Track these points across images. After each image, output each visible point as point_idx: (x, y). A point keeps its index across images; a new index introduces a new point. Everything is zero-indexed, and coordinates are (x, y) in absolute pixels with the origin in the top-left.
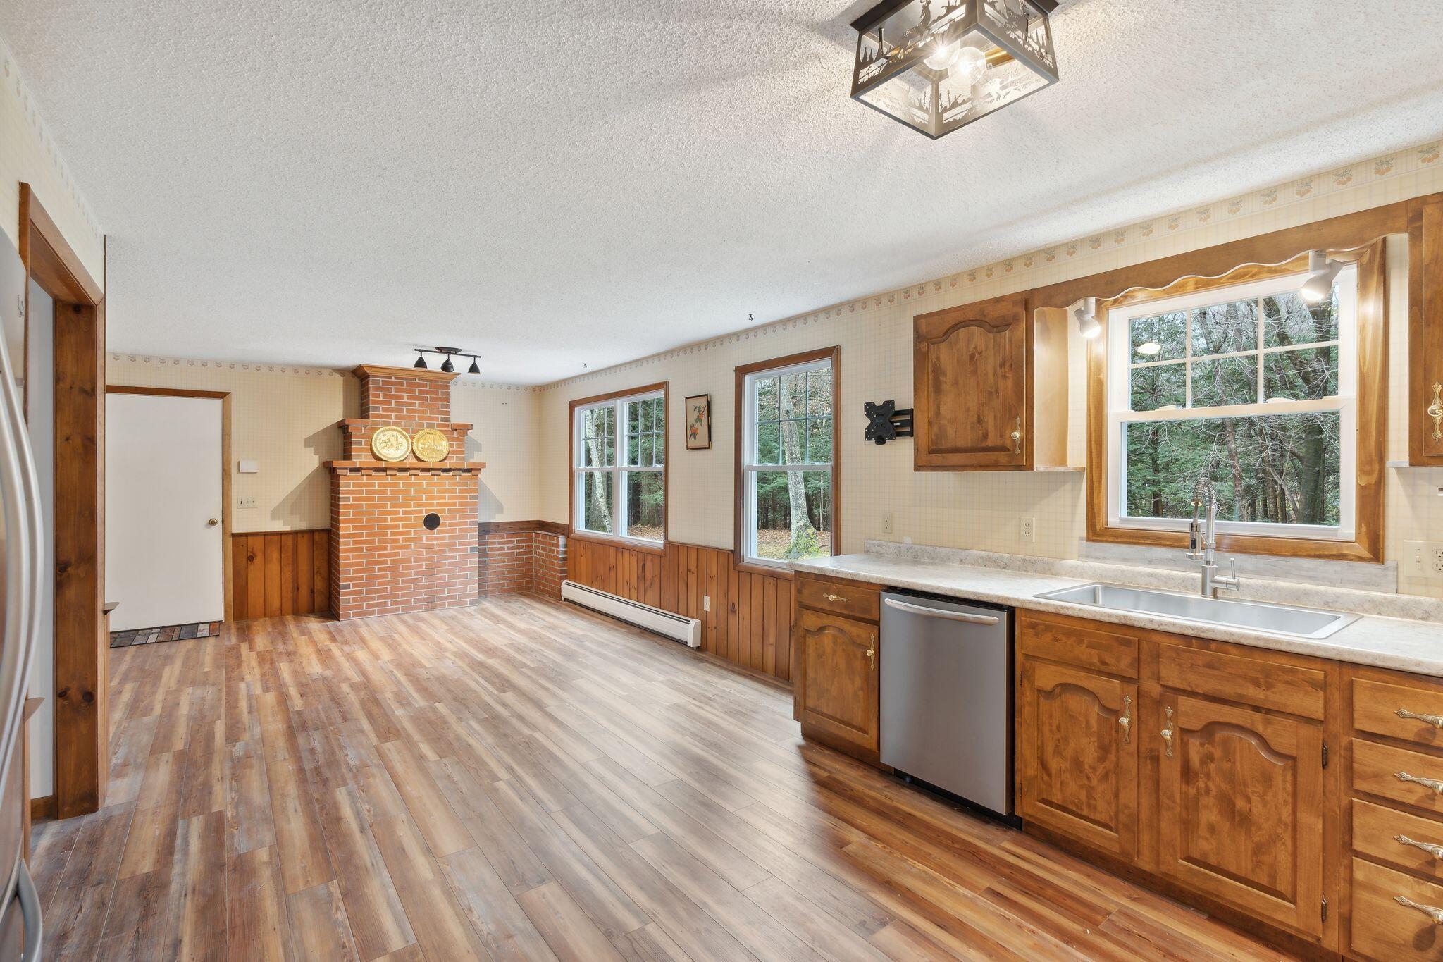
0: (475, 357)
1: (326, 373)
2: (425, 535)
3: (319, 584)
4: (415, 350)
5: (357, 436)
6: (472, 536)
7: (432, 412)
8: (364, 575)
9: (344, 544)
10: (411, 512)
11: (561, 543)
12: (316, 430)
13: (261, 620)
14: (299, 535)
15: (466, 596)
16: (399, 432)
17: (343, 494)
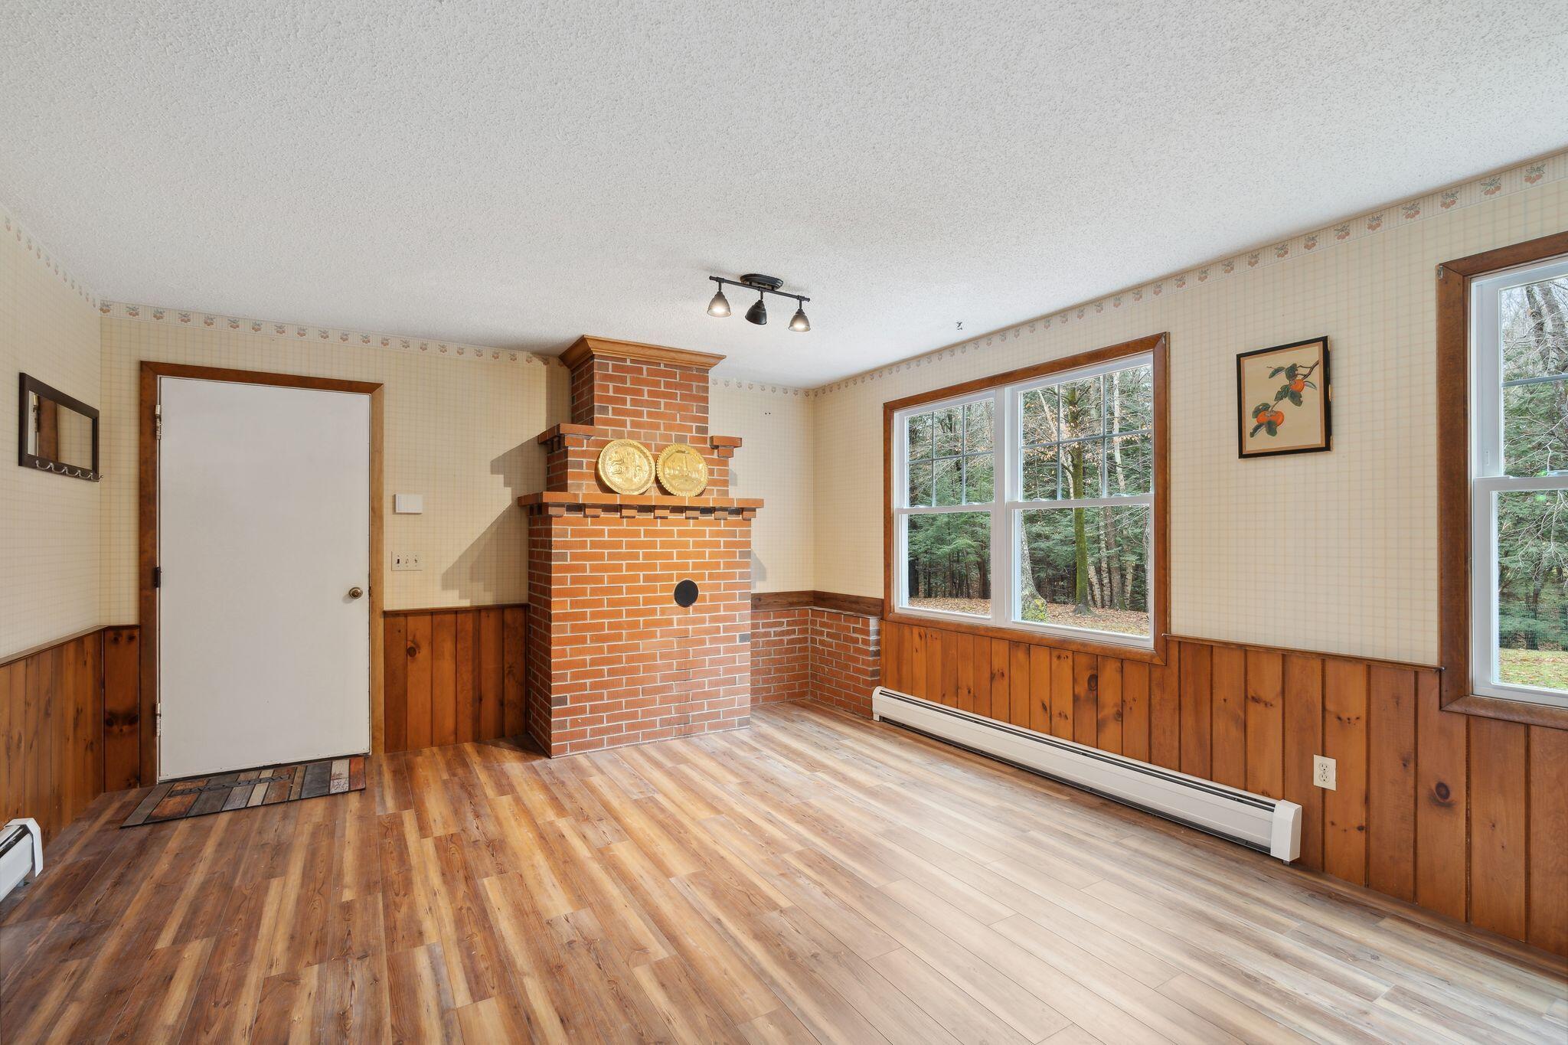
0: (801, 299)
1: (522, 356)
2: (677, 615)
3: (512, 692)
4: (711, 278)
5: (576, 454)
6: (742, 618)
7: (683, 418)
8: (588, 681)
9: (559, 631)
10: (656, 578)
11: (871, 628)
12: (508, 448)
13: (427, 751)
14: (483, 614)
15: (732, 713)
16: (638, 448)
17: (556, 548)
